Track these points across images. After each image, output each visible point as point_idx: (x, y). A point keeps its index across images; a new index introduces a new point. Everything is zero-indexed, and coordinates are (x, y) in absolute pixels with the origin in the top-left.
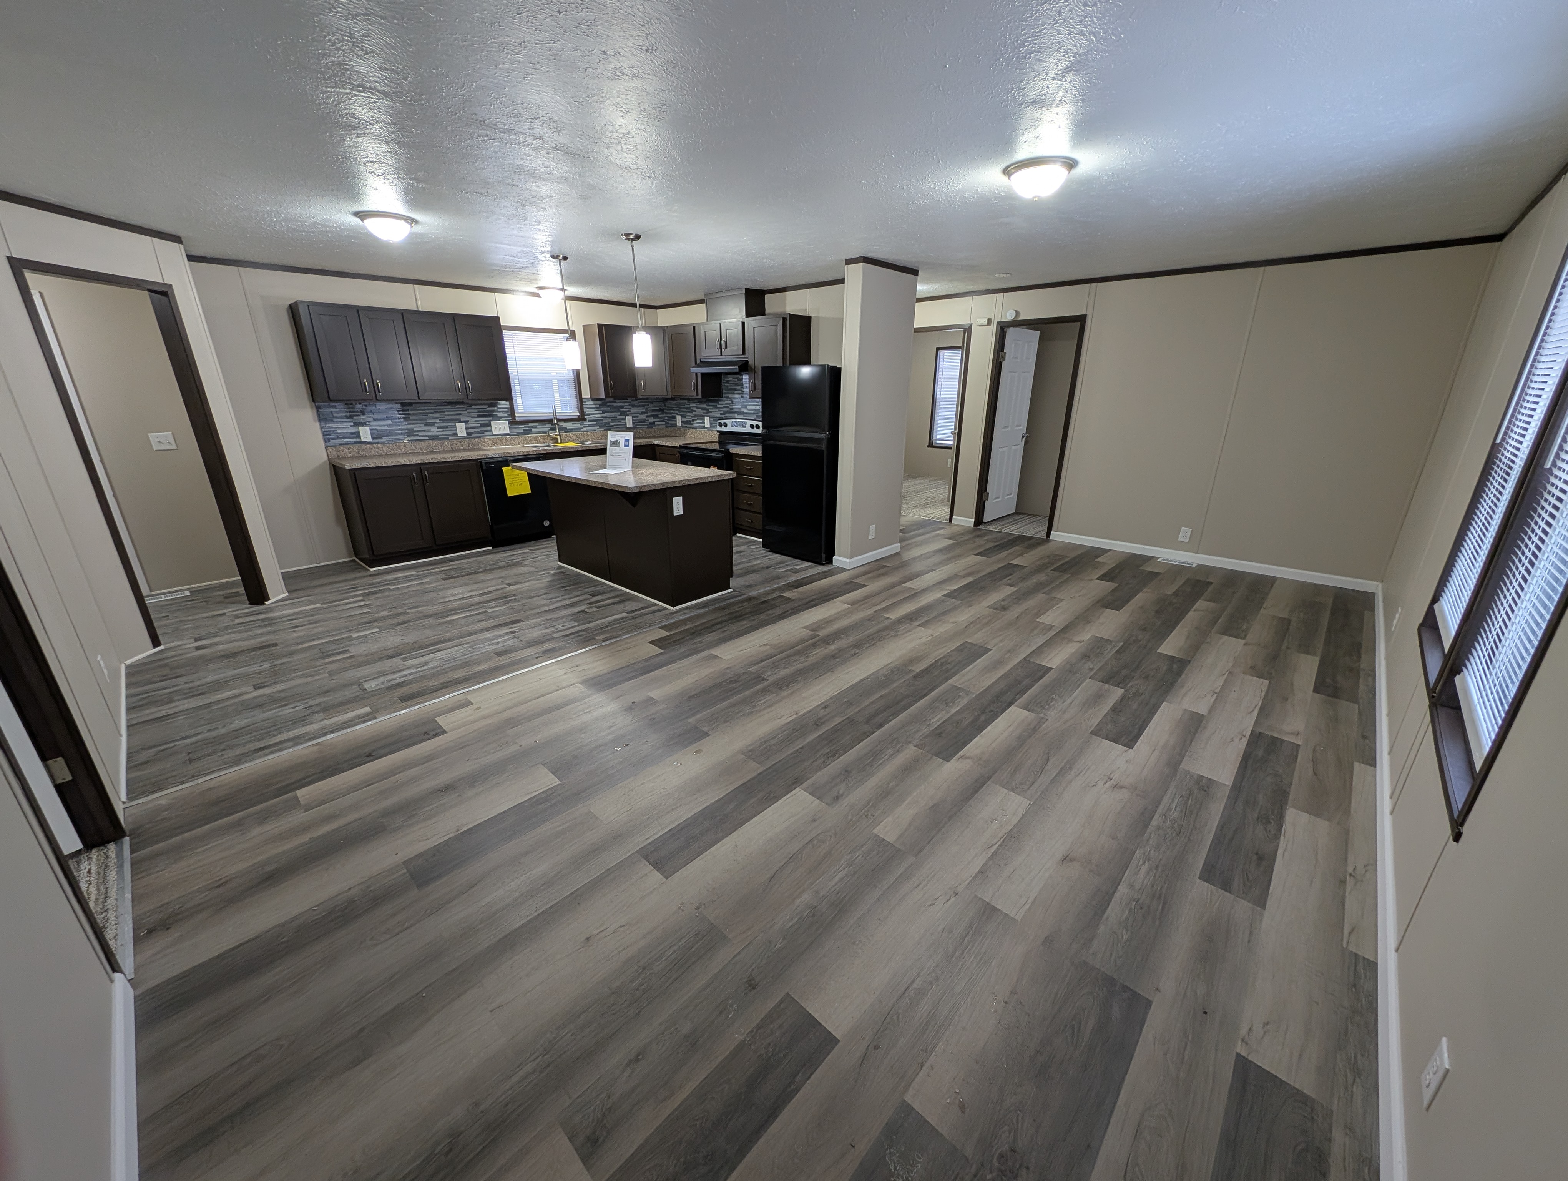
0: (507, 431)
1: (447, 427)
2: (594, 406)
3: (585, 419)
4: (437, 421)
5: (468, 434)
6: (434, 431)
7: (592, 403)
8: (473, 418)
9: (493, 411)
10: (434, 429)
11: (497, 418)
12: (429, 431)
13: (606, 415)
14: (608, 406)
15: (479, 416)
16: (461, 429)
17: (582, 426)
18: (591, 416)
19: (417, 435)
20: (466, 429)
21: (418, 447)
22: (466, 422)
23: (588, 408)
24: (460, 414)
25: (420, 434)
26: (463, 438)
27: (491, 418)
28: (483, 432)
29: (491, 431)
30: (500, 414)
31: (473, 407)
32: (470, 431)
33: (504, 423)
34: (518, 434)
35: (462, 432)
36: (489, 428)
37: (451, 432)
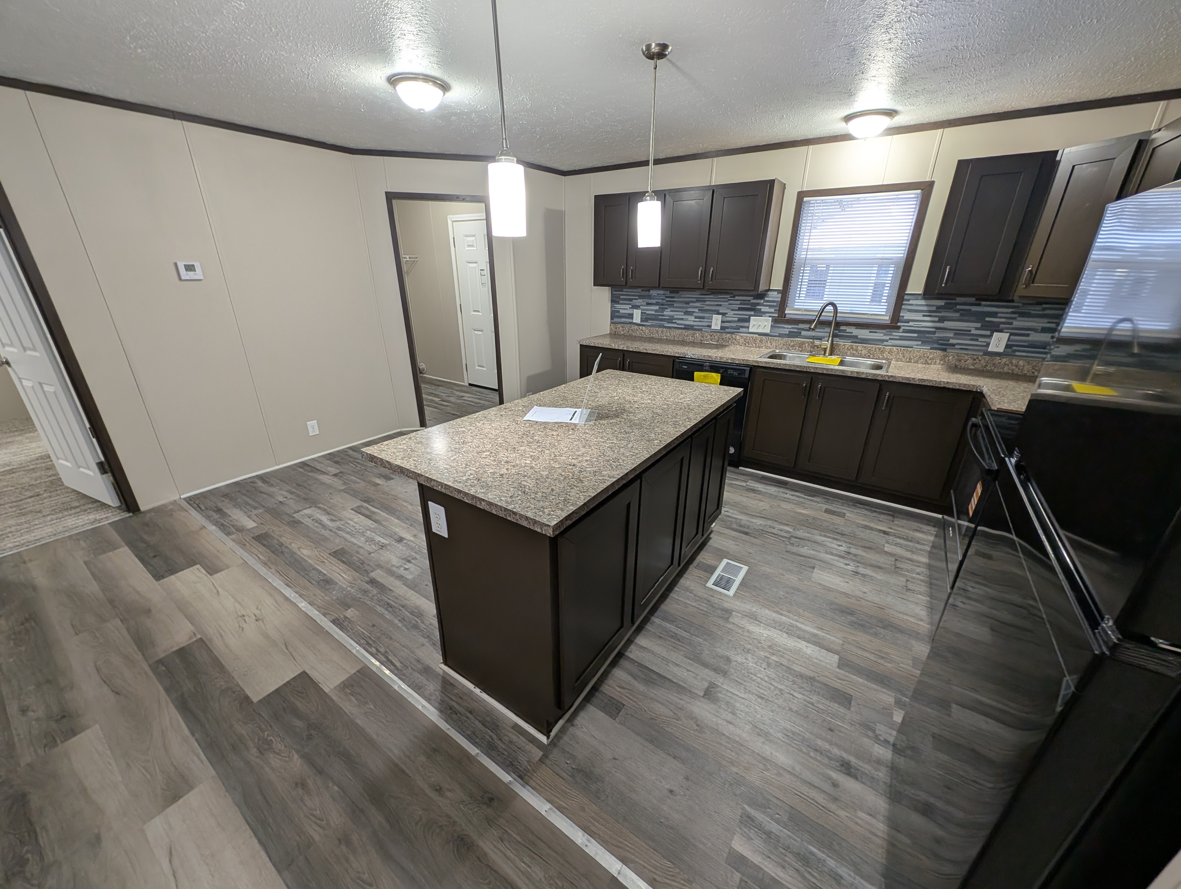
0: (767, 330)
1: (703, 318)
2: (925, 308)
3: (899, 328)
4: (697, 310)
5: (722, 328)
6: (690, 320)
7: (923, 302)
8: (732, 310)
9: (758, 304)
10: (692, 318)
11: (760, 313)
12: (687, 320)
13: (947, 324)
14: (957, 311)
15: (740, 309)
16: (716, 322)
17: (887, 338)
18: (911, 324)
19: (675, 323)
20: (722, 322)
21: (672, 334)
22: (724, 314)
23: (910, 311)
24: (721, 305)
25: (678, 322)
26: (716, 331)
27: (753, 313)
28: (738, 328)
29: (748, 327)
30: (764, 309)
31: (737, 298)
32: (726, 324)
33: (767, 321)
34: (781, 336)
35: (716, 324)
36: (746, 324)
37: (706, 324)
